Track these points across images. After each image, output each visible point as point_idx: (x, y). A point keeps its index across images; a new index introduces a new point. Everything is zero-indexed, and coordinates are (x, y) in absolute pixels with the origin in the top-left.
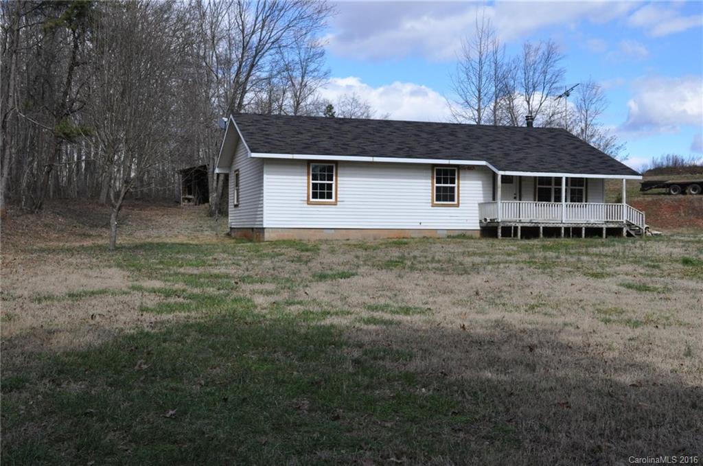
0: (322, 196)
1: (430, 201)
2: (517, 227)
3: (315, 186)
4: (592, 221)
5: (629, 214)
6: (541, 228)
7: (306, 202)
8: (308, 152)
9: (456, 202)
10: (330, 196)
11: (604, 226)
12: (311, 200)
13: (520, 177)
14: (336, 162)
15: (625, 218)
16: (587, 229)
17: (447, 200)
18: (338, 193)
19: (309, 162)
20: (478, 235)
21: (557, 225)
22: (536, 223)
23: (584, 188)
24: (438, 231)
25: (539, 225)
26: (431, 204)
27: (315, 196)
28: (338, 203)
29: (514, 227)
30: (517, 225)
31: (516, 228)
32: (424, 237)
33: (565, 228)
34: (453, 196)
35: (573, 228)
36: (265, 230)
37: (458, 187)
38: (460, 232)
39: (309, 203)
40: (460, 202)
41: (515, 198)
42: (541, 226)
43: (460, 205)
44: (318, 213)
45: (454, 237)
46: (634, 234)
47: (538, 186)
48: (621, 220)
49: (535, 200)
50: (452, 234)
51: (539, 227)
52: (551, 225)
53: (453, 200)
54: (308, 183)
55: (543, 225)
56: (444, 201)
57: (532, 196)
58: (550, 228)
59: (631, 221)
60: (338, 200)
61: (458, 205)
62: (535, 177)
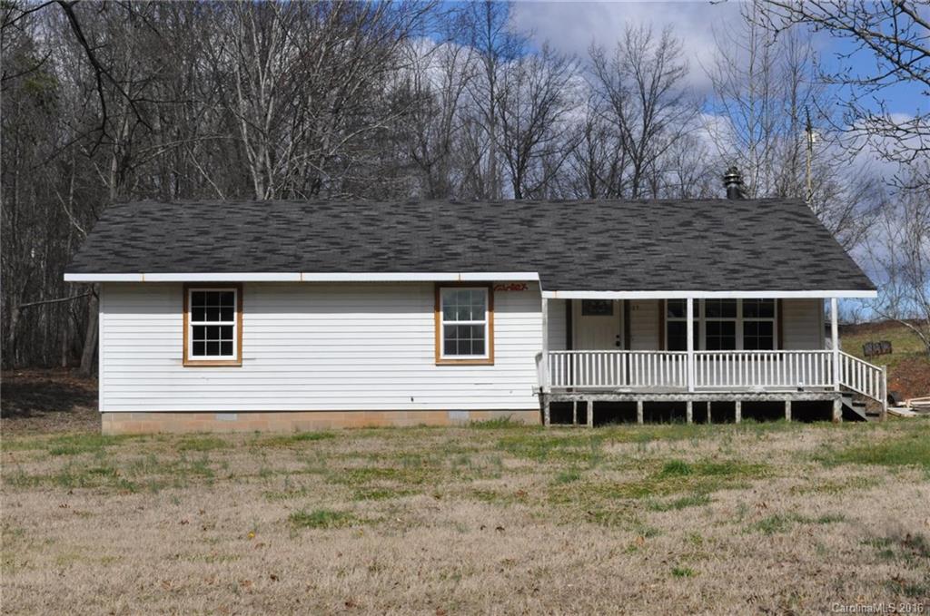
0: (213, 350)
1: (433, 355)
2: (586, 403)
3: (198, 332)
4: (759, 388)
5: (848, 372)
6: (640, 404)
7: (181, 363)
8: (183, 268)
9: (487, 356)
10: (227, 350)
11: (788, 399)
12: (191, 357)
13: (627, 302)
14: (239, 285)
15: (838, 382)
16: (745, 405)
17: (468, 352)
18: (244, 343)
19: (187, 285)
20: (536, 419)
21: (676, 398)
22: (626, 394)
23: (774, 320)
24: (452, 415)
25: (635, 398)
26: (434, 361)
27: (198, 350)
28: (244, 363)
29: (579, 403)
30: (585, 398)
31: (583, 405)
32: (422, 426)
33: (694, 403)
34: (482, 343)
35: (712, 403)
36: (103, 415)
37: (491, 325)
38: (497, 416)
39: (186, 363)
40: (496, 354)
41: (618, 344)
42: (640, 400)
43: (496, 361)
44: (205, 382)
45: (481, 426)
46: (863, 415)
47: (667, 319)
48: (829, 385)
49: (662, 349)
50: (480, 418)
51: (636, 403)
52: (662, 398)
53: (482, 352)
54: (185, 326)
55: (644, 398)
56: (461, 353)
57: (655, 338)
58: (659, 403)
59: (853, 387)
60: (244, 356)
61: (491, 362)
62: (662, 301)
